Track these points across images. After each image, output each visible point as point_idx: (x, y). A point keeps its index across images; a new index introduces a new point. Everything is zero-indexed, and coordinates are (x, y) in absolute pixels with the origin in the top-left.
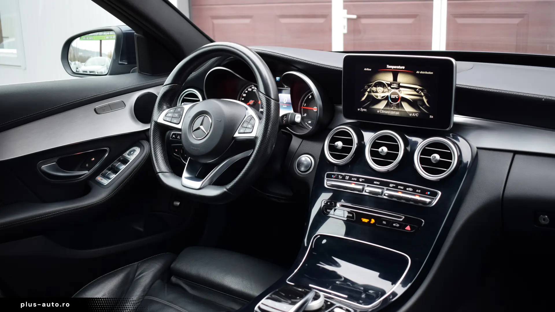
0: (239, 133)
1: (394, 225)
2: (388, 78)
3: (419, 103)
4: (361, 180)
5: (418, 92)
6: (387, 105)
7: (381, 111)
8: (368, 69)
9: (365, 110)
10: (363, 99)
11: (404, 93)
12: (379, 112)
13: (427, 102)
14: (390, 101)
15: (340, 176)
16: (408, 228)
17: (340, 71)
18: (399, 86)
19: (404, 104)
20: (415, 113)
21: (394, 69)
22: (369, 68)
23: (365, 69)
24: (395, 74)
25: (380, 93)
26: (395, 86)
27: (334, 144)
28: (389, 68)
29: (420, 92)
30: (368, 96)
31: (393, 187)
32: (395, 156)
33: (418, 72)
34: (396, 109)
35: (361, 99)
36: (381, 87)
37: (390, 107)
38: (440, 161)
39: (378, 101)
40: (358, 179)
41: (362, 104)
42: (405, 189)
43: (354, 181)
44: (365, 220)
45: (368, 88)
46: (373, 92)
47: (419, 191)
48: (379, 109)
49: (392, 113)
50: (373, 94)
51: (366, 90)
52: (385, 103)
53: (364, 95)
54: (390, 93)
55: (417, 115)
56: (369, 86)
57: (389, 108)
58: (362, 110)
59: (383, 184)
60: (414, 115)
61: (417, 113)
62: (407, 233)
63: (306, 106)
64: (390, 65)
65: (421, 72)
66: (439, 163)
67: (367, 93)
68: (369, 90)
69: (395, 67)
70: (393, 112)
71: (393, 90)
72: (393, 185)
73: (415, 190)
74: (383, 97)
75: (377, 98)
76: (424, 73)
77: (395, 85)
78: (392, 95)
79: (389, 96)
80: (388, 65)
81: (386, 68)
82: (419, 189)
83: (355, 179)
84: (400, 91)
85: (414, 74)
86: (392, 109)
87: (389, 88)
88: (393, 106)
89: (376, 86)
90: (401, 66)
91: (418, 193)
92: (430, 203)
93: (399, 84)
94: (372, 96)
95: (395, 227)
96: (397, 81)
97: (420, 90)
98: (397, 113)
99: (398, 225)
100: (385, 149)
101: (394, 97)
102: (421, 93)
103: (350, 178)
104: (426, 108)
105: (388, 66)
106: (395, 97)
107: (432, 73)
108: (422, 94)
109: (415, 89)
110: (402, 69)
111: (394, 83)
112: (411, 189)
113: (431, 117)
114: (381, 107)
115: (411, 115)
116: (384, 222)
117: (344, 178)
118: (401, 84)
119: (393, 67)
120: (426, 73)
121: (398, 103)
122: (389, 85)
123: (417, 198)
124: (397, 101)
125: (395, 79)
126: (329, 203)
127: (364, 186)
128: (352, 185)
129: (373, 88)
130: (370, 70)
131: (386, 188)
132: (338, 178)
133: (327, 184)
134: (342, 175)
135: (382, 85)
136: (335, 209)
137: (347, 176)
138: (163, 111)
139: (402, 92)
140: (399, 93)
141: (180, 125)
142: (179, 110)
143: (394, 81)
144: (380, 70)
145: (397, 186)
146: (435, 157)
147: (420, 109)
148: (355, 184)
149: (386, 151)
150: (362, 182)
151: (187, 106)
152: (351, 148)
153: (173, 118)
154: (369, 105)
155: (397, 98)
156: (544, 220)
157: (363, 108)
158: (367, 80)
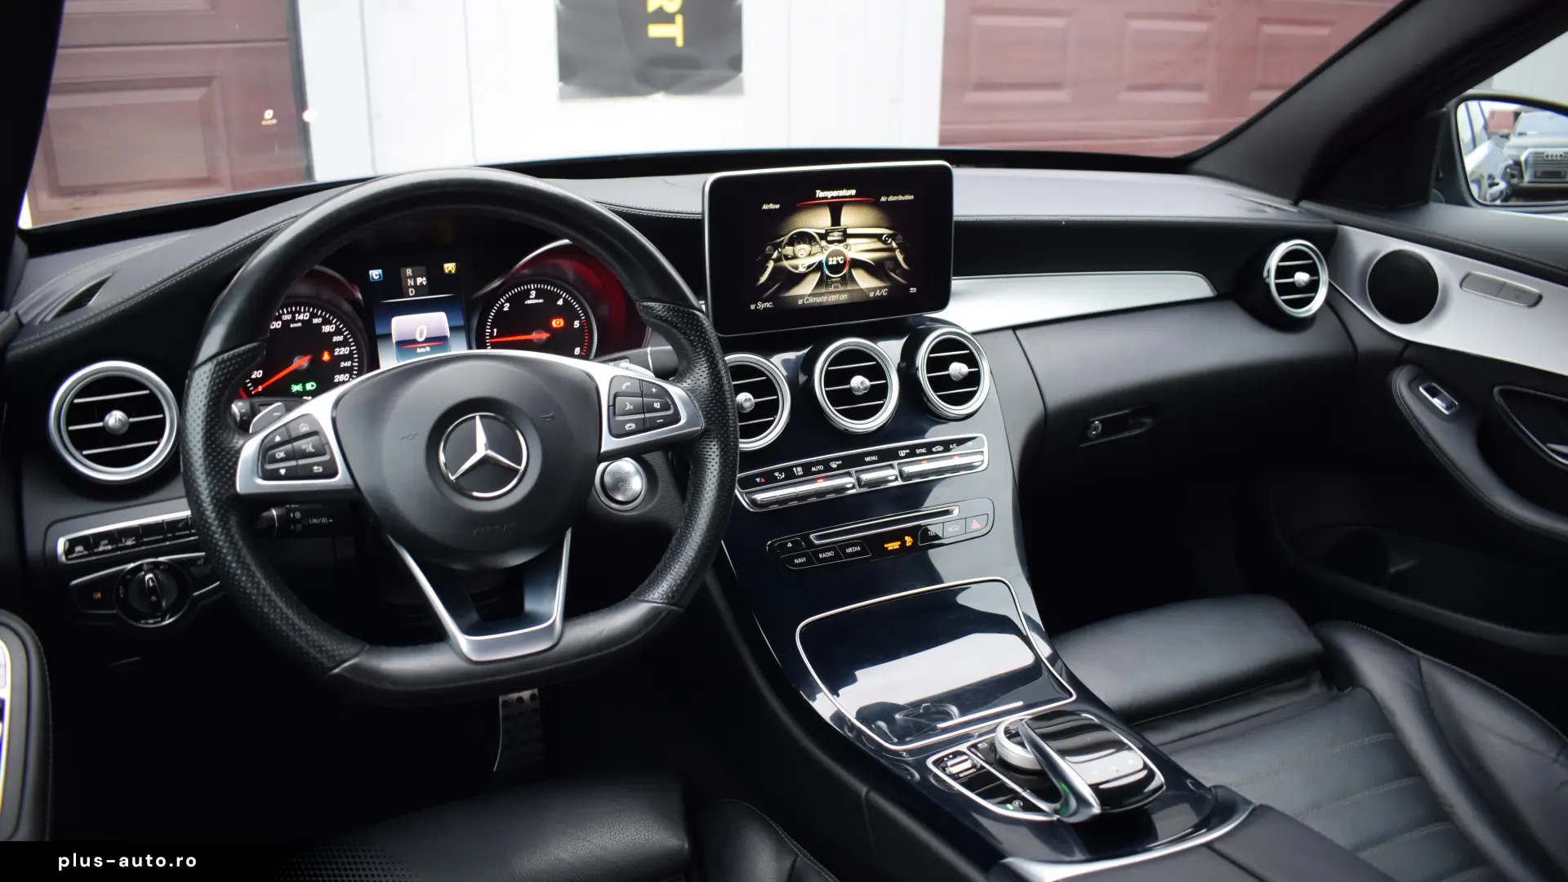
0: (622, 436)
2: (819, 221)
3: (888, 265)
4: (834, 465)
5: (884, 242)
6: (820, 284)
7: (807, 300)
8: (772, 206)
9: (768, 305)
10: (763, 279)
11: (858, 250)
12: (803, 302)
13: (904, 260)
14: (827, 272)
15: (777, 474)
18: (846, 236)
19: (857, 274)
20: (881, 288)
21: (833, 198)
22: (775, 203)
23: (765, 207)
24: (836, 210)
25: (803, 258)
26: (836, 236)
28: (820, 196)
29: (889, 242)
30: (774, 269)
31: (907, 456)
32: (886, 390)
33: (883, 199)
34: (841, 288)
35: (758, 280)
36: (805, 243)
37: (827, 285)
38: (964, 374)
39: (799, 278)
40: (827, 465)
41: (759, 293)
42: (930, 452)
43: (819, 472)
44: (893, 546)
45: (774, 251)
46: (787, 258)
47: (954, 446)
48: (802, 297)
49: (833, 299)
50: (786, 263)
51: (769, 257)
52: (814, 278)
53: (764, 269)
54: (826, 253)
55: (884, 292)
56: (777, 246)
57: (824, 290)
58: (761, 306)
59: (883, 456)
60: (878, 293)
61: (884, 287)
64: (823, 190)
65: (891, 198)
67: (771, 265)
68: (775, 255)
69: (835, 193)
70: (835, 296)
71: (833, 247)
72: (905, 451)
73: (946, 446)
74: (809, 267)
75: (797, 271)
76: (895, 198)
77: (836, 234)
78: (830, 259)
79: (824, 262)
80: (818, 192)
81: (813, 196)
82: (952, 442)
83: (821, 467)
84: (847, 245)
85: (876, 204)
86: (832, 289)
87: (823, 243)
88: (833, 282)
89: (792, 242)
90: (848, 188)
91: (954, 450)
92: (978, 463)
93: (844, 231)
94: (785, 269)
96: (839, 225)
97: (889, 236)
98: (843, 298)
100: (864, 380)
101: (835, 263)
102: (891, 243)
103: (807, 469)
104: (903, 274)
105: (820, 194)
106: (838, 261)
107: (912, 197)
109: (878, 237)
110: (851, 196)
111: (833, 231)
112: (940, 448)
113: (913, 290)
114: (805, 291)
115: (872, 295)
117: (789, 474)
118: (849, 231)
119: (829, 194)
120: (901, 198)
121: (845, 275)
122: (823, 237)
123: (958, 460)
124: (843, 270)
125: (836, 220)
126: (790, 545)
127: (849, 474)
128: (821, 484)
129: (787, 248)
130: (778, 206)
131: (895, 463)
132: (775, 480)
133: (754, 502)
134: (780, 470)
135: (806, 238)
136: (812, 551)
137: (796, 466)
138: (239, 451)
139: (853, 247)
140: (845, 251)
141: (341, 479)
142: (304, 428)
143: (833, 225)
144: (798, 205)
145: (912, 451)
146: (958, 369)
147: (890, 279)
148: (826, 478)
149: (868, 383)
150: (839, 467)
151: (319, 409)
152: (777, 400)
153: (302, 462)
154: (779, 290)
155: (841, 262)
156: (1095, 430)
157: (764, 301)
158: (771, 231)
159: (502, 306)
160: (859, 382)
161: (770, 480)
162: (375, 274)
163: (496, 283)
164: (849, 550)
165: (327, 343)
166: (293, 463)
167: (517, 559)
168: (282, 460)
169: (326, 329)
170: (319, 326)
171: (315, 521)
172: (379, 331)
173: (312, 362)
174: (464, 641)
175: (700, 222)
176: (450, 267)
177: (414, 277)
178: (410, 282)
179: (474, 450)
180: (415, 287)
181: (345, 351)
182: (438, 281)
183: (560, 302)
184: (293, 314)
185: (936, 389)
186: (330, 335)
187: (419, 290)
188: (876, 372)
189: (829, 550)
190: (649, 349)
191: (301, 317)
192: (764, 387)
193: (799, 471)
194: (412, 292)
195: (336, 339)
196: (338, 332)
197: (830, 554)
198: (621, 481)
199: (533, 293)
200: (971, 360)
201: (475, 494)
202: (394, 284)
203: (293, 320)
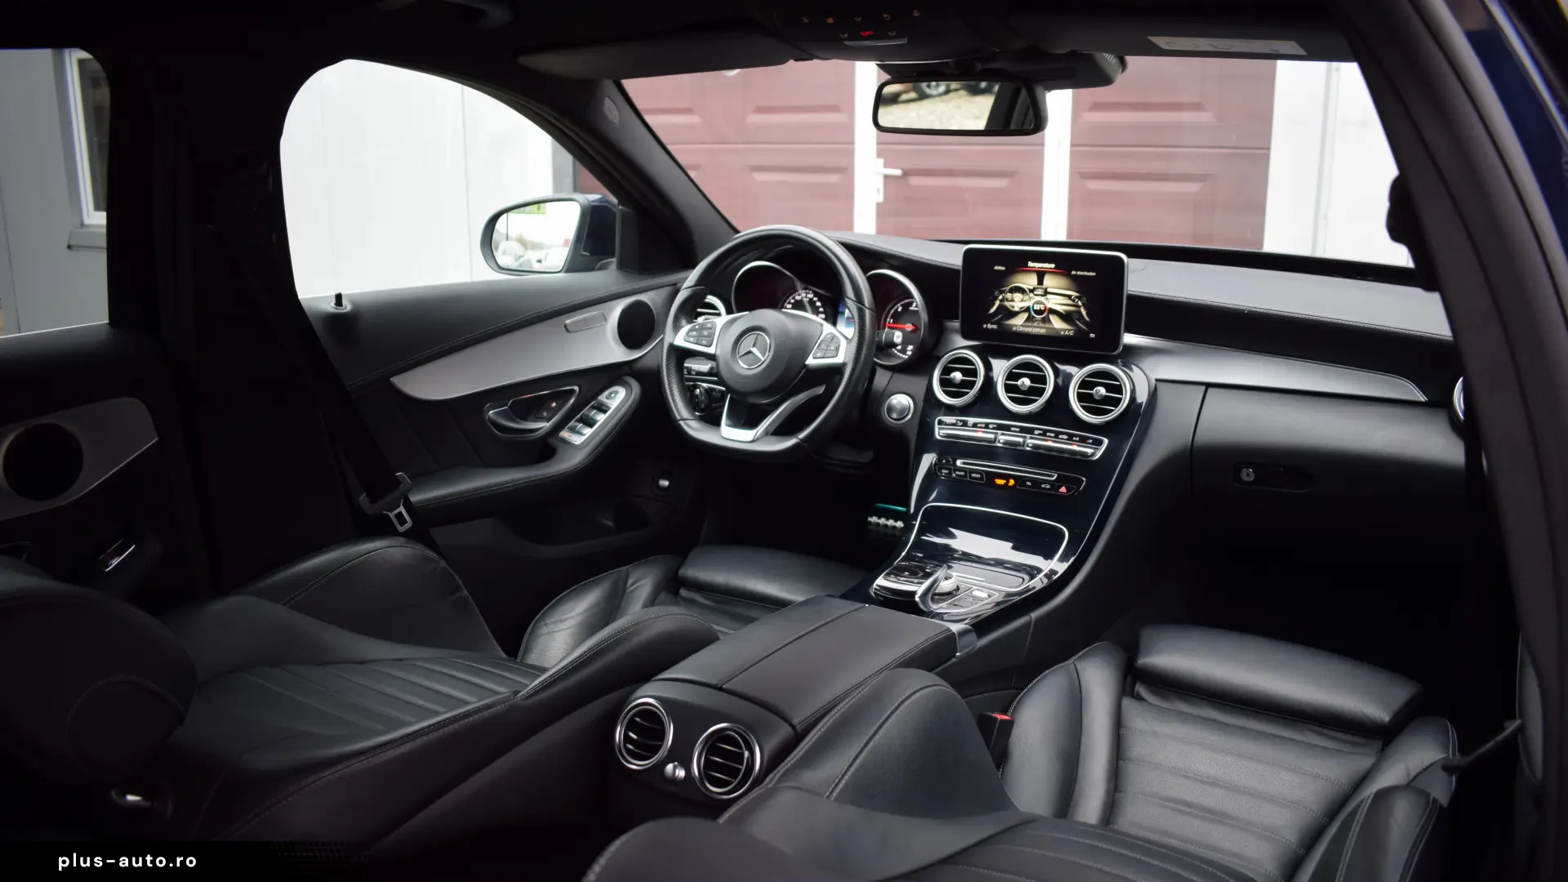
0: (814, 358)
1: (1043, 486)
2: (1030, 281)
3: (1075, 316)
4: (991, 426)
5: (1073, 300)
6: (1028, 320)
7: (1019, 328)
8: (1001, 268)
9: (995, 327)
10: (993, 310)
11: (1055, 303)
12: (1016, 329)
13: (1087, 314)
14: (1033, 313)
15: (958, 422)
16: (1063, 490)
17: (958, 271)
18: (1046, 293)
19: (1052, 317)
20: (1069, 330)
21: (1039, 268)
22: (1003, 266)
23: (996, 268)
24: (1041, 275)
25: (1017, 302)
26: (1040, 292)
27: (947, 377)
28: (1031, 266)
30: (999, 305)
31: (1039, 435)
32: (1041, 392)
33: (1073, 273)
34: (1041, 325)
35: (989, 310)
36: (1019, 293)
37: (1033, 322)
38: (1106, 396)
39: (1014, 314)
40: (987, 426)
41: (989, 319)
42: (1056, 437)
43: (981, 428)
44: (1000, 482)
46: (1007, 300)
47: (1077, 439)
48: (1016, 326)
49: (1035, 331)
50: (1007, 304)
51: (996, 298)
52: (1024, 316)
53: (994, 304)
54: (1033, 301)
55: (1071, 333)
56: (1002, 292)
57: (1030, 324)
58: (990, 326)
59: (1023, 430)
60: (1067, 333)
61: (1071, 330)
62: (1062, 496)
63: (893, 323)
64: (1033, 262)
65: (1079, 273)
66: (1105, 400)
67: (997, 303)
68: (1000, 297)
69: (1040, 265)
70: (1038, 329)
71: (1037, 298)
72: (1039, 432)
73: (1071, 437)
74: (1021, 308)
75: (1013, 310)
76: (1082, 273)
77: (1040, 290)
78: (1035, 305)
79: (1031, 307)
80: (1029, 263)
81: (1026, 266)
82: (1076, 436)
83: (984, 426)
84: (1047, 299)
85: (1068, 275)
86: (1035, 324)
87: (1032, 295)
88: (1036, 320)
89: (1011, 291)
90: (1049, 263)
91: (1076, 441)
92: (1093, 454)
93: (1046, 289)
94: (1006, 307)
95: (1045, 489)
96: (1043, 285)
97: (1077, 297)
98: (1043, 331)
99: (1048, 487)
100: (1027, 382)
101: (1038, 308)
102: (1077, 302)
103: (976, 424)
104: (1085, 323)
105: (1030, 264)
106: (1040, 308)
107: (1094, 274)
108: (1080, 303)
109: (1069, 297)
111: (1038, 288)
112: (1065, 437)
113: (1092, 335)
114: (1018, 322)
115: (1062, 333)
116: (1029, 483)
117: (965, 424)
118: (1049, 290)
119: (1037, 265)
120: (1086, 273)
121: (1044, 317)
122: (1032, 291)
123: (1075, 447)
124: (1043, 314)
125: (1040, 282)
126: (944, 461)
127: (997, 434)
128: (976, 434)
129: (1008, 294)
130: (1004, 268)
131: (1029, 436)
132: (956, 425)
133: (940, 434)
134: (960, 420)
135: (1021, 290)
136: (954, 469)
137: (971, 421)
138: (683, 328)
139: (1050, 300)
140: (1045, 302)
141: (712, 349)
143: (1038, 284)
144: (1018, 269)
145: (1044, 433)
146: (1103, 392)
147: (1076, 325)
148: (980, 431)
150: (994, 429)
152: (974, 382)
153: (703, 339)
154: (1001, 319)
155: (1043, 309)
156: (1248, 475)
157: (992, 324)
158: (999, 283)
159: (898, 308)
160: (1023, 382)
161: (954, 423)
164: (973, 475)
166: (698, 338)
168: (694, 335)
174: (725, 429)
184: (807, 293)
185: (1080, 400)
191: (808, 296)
192: (972, 372)
193: (971, 424)
196: (822, 307)
197: (963, 473)
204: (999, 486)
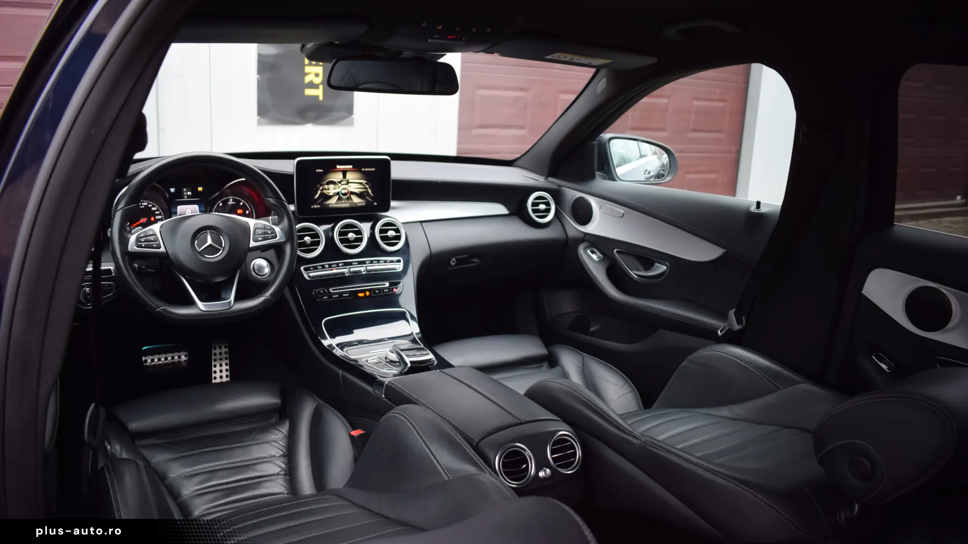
0: (255, 242)
1: (385, 291)
2: (338, 177)
3: (365, 194)
4: (340, 265)
5: (364, 185)
6: (338, 200)
7: (334, 205)
8: (320, 171)
9: (319, 206)
10: (316, 197)
11: (354, 188)
12: (332, 206)
13: (372, 192)
14: (341, 196)
15: (318, 267)
16: (395, 290)
18: (348, 183)
19: (353, 197)
20: (363, 203)
21: (343, 169)
22: (321, 169)
23: (317, 171)
24: (344, 173)
25: (332, 190)
26: (344, 182)
27: (303, 241)
30: (321, 194)
31: (369, 263)
32: (362, 239)
33: (363, 169)
34: (346, 201)
35: (314, 197)
36: (333, 185)
37: (341, 200)
38: (394, 235)
39: (330, 197)
40: (338, 265)
41: (315, 202)
42: (378, 263)
43: (335, 267)
44: (361, 295)
46: (325, 189)
48: (331, 204)
49: (343, 205)
50: (325, 192)
51: (319, 189)
52: (337, 197)
53: (317, 193)
54: (341, 188)
55: (364, 204)
56: (322, 185)
57: (340, 202)
58: (315, 206)
59: (360, 263)
60: (361, 204)
64: (340, 165)
65: (366, 169)
66: (395, 237)
67: (319, 192)
68: (321, 188)
69: (344, 167)
70: (345, 204)
71: (343, 186)
73: (385, 261)
74: (334, 193)
75: (329, 195)
76: (368, 170)
78: (342, 191)
79: (340, 192)
81: (336, 168)
82: (387, 260)
83: (336, 265)
84: (349, 186)
85: (360, 171)
86: (343, 201)
87: (340, 185)
88: (343, 199)
89: (328, 183)
90: (349, 165)
91: (388, 263)
92: (399, 268)
93: (348, 181)
94: (325, 194)
96: (346, 178)
97: (366, 183)
98: (347, 205)
99: (387, 290)
101: (344, 192)
102: (366, 186)
103: (330, 266)
104: (371, 197)
105: (338, 167)
107: (374, 169)
109: (361, 184)
110: (350, 168)
111: (343, 180)
112: (382, 262)
113: (375, 204)
114: (333, 202)
115: (359, 205)
116: (377, 291)
117: (323, 267)
118: (350, 181)
119: (342, 167)
120: (370, 170)
121: (348, 197)
122: (340, 182)
123: (389, 266)
124: (347, 195)
125: (344, 176)
126: (322, 292)
127: (346, 268)
128: (335, 271)
129: (325, 186)
130: (322, 171)
131: (364, 265)
132: (317, 269)
133: (309, 276)
134: (320, 266)
135: (333, 183)
136: (330, 295)
137: (326, 264)
138: (129, 238)
139: (351, 187)
140: (348, 188)
141: (162, 249)
142: (151, 233)
143: (343, 178)
144: (330, 170)
145: (372, 262)
146: (391, 233)
147: (366, 199)
148: (337, 269)
149: (354, 236)
150: (342, 266)
151: (156, 228)
152: (320, 241)
153: (149, 243)
154: (322, 202)
155: (347, 192)
156: (453, 262)
157: (317, 205)
158: (319, 180)
159: (219, 204)
160: (351, 236)
161: (316, 268)
162: (172, 190)
163: (217, 194)
164: (344, 295)
165: (153, 214)
166: (147, 243)
167: (219, 280)
168: (144, 242)
169: (153, 209)
170: (151, 207)
171: (149, 270)
172: (173, 210)
173: (147, 220)
174: (200, 304)
175: (293, 176)
176: (200, 189)
177: (187, 192)
178: (185, 194)
179: (206, 242)
180: (187, 195)
181: (160, 217)
182: (195, 193)
183: (241, 204)
185: (382, 240)
186: (155, 211)
187: (189, 197)
188: (359, 232)
189: (336, 294)
190: (270, 217)
191: (144, 204)
192: (316, 235)
193: (327, 266)
194: (186, 197)
195: (157, 213)
196: (158, 210)
197: (337, 296)
198: (261, 268)
199: (231, 200)
200: (397, 231)
201: (206, 256)
202: (179, 194)
203: (141, 205)
204: (361, 297)
